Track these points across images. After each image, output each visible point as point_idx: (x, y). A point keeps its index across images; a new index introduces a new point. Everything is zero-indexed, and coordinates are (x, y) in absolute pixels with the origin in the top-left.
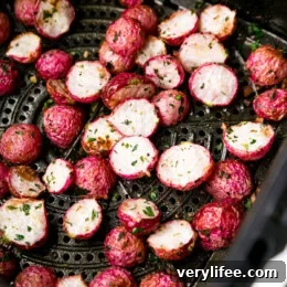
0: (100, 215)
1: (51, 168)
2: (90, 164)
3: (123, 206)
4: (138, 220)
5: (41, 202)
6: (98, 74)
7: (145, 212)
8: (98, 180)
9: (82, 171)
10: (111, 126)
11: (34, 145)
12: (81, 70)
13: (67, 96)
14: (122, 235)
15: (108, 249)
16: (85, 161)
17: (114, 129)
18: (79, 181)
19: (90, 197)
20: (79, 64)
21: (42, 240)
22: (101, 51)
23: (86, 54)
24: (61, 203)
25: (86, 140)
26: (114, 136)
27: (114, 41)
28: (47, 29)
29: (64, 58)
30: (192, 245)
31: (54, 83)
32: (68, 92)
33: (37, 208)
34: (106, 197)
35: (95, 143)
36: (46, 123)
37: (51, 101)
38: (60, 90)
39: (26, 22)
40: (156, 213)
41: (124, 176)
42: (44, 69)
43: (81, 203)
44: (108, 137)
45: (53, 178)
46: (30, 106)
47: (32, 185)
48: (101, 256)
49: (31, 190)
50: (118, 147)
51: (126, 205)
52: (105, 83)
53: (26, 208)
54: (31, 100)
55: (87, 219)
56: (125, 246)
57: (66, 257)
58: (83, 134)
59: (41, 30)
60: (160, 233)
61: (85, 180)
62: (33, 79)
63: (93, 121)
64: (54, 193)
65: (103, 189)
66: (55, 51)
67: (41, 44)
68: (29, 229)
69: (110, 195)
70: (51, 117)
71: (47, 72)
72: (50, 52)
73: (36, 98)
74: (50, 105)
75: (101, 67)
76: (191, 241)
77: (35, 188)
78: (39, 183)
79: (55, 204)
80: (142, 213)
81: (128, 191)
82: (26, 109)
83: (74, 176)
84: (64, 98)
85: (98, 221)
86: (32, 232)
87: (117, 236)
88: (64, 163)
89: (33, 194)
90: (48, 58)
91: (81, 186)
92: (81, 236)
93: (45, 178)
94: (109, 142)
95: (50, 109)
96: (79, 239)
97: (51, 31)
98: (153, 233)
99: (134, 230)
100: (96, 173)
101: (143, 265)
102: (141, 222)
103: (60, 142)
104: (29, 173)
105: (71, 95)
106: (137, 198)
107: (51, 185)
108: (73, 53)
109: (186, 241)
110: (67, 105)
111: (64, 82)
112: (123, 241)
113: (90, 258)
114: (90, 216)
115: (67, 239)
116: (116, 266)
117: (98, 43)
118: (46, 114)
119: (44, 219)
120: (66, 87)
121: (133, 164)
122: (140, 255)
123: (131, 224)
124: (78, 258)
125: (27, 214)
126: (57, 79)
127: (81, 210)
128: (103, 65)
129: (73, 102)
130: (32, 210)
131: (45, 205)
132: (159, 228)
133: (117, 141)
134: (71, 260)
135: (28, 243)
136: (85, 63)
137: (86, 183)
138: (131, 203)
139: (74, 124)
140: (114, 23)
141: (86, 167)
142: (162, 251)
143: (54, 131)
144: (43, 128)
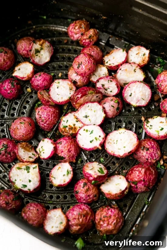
0: (72, 172)
1: (41, 144)
2: (65, 142)
3: (85, 167)
4: (96, 176)
5: (36, 165)
6: (68, 87)
7: (99, 171)
8: (70, 152)
9: (60, 146)
10: (77, 118)
11: (31, 130)
12: (58, 85)
13: (50, 100)
14: (85, 184)
15: (77, 193)
16: (62, 140)
17: (78, 120)
18: (59, 152)
19: (65, 162)
20: (57, 81)
21: (38, 187)
22: (69, 73)
23: (60, 75)
24: (48, 164)
25: (61, 127)
26: (78, 125)
27: (78, 68)
28: (37, 60)
29: (48, 77)
30: (127, 191)
31: (42, 93)
32: (50, 98)
33: (34, 168)
34: (74, 161)
35: (67, 129)
36: (37, 116)
37: (40, 103)
38: (46, 97)
39: (24, 55)
40: (105, 172)
41: (85, 149)
42: (36, 84)
43: (60, 165)
44: (74, 125)
45: (43, 150)
46: (27, 106)
47: (30, 154)
48: (72, 196)
49: (30, 157)
50: (81, 132)
51: (87, 166)
52: (72, 93)
53: (28, 168)
54: (28, 102)
55: (64, 175)
56: (87, 191)
57: (51, 197)
58: (60, 123)
59: (33, 61)
60: (108, 183)
61: (62, 152)
62: (29, 90)
63: (65, 115)
64: (44, 159)
65: (73, 156)
66: (42, 73)
67: (33, 69)
68: (30, 181)
69: (77, 160)
70: (40, 113)
71: (38, 86)
72: (39, 74)
73: (31, 101)
74: (39, 106)
75: (70, 83)
76: (126, 189)
77: (33, 156)
78: (34, 153)
79: (44, 165)
80: (97, 172)
81: (87, 158)
82: (25, 108)
83: (56, 149)
84: (48, 102)
85: (70, 176)
86: (31, 183)
87: (82, 184)
88: (50, 141)
89: (31, 160)
90: (38, 78)
91: (60, 155)
92: (61, 185)
93: (38, 150)
94: (75, 128)
95: (40, 108)
96: (59, 187)
97: (39, 61)
98: (103, 183)
99: (93, 182)
100: (69, 147)
101: (97, 202)
102: (97, 178)
103: (46, 128)
104: (28, 147)
105: (52, 100)
106: (93, 162)
107: (42, 154)
108: (52, 74)
109: (123, 189)
110: (50, 106)
111: (48, 92)
112: (86, 188)
113: (65, 197)
114: (66, 173)
115: (52, 186)
116: (82, 203)
117: (67, 68)
118: (37, 111)
119: (38, 175)
120: (49, 95)
121: (91, 142)
122: (95, 196)
123: (91, 178)
124: (58, 197)
125: (28, 172)
126: (43, 90)
127: (60, 170)
128: (71, 81)
129: (53, 104)
130: (31, 170)
131: (39, 166)
132: (107, 181)
133: (81, 128)
134: (54, 199)
135: (29, 190)
136: (60, 81)
137: (63, 154)
138: (90, 165)
139: (54, 117)
140: (77, 57)
141: (63, 144)
142: (110, 194)
143: (42, 121)
144: (36, 119)
